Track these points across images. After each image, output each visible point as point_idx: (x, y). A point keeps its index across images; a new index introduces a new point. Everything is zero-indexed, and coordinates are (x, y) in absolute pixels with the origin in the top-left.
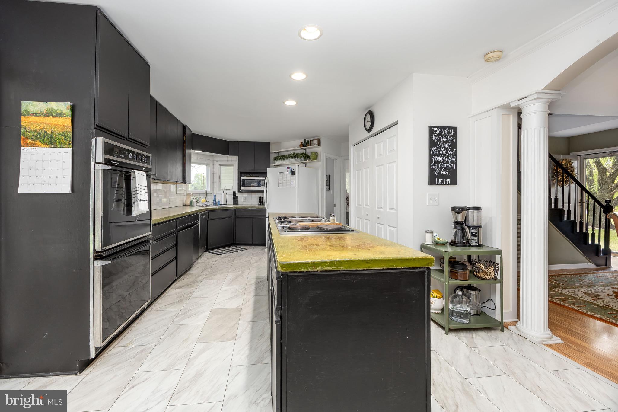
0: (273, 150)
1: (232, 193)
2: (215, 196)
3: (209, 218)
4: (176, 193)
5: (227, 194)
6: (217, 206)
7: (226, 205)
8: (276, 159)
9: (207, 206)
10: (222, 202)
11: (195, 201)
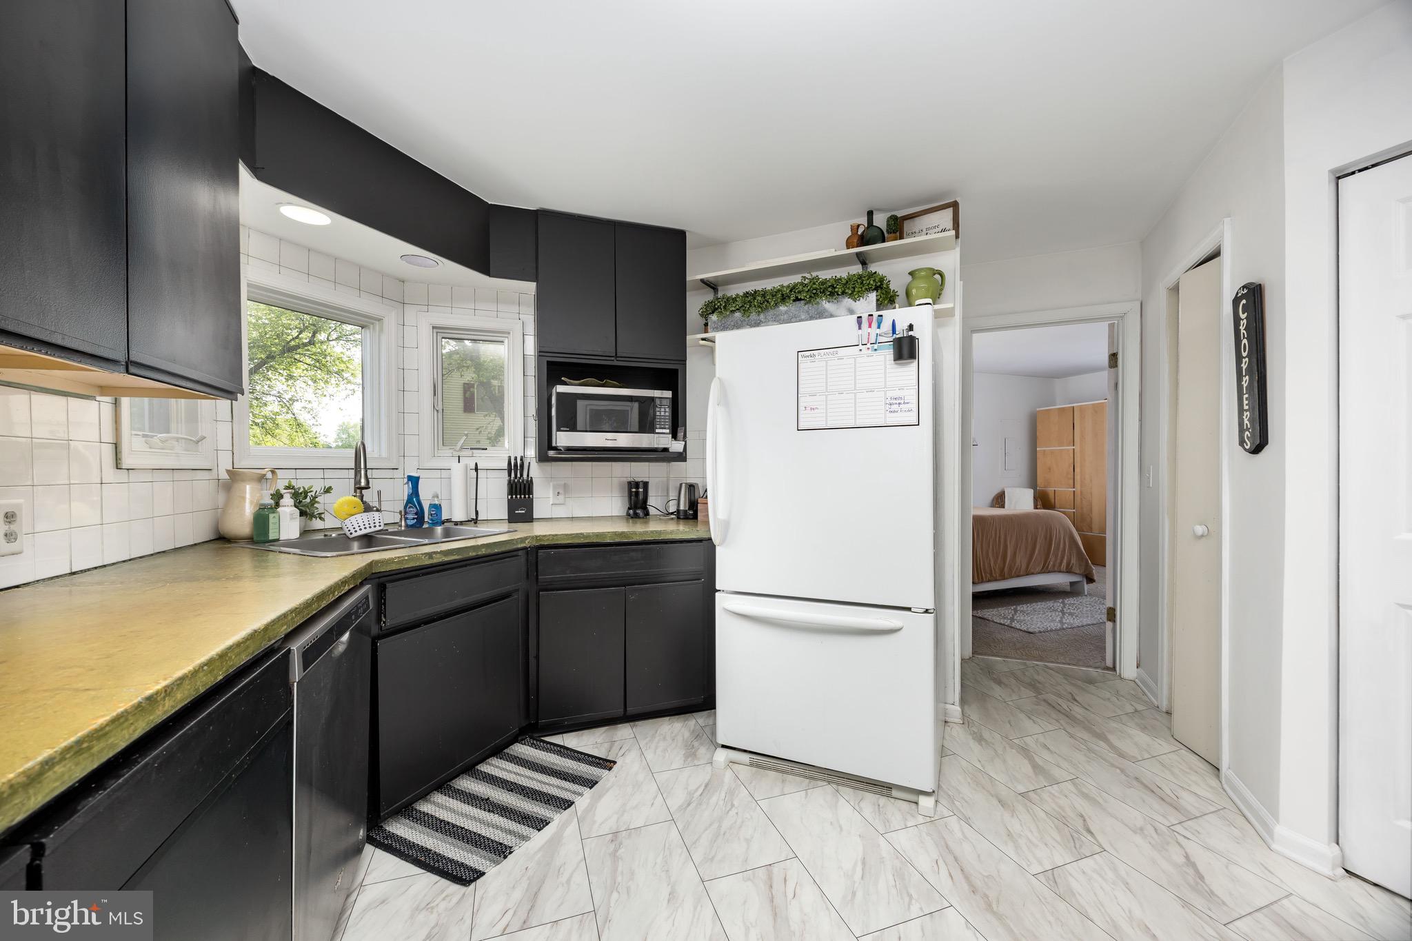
0: (700, 267)
1: (505, 465)
2: (414, 481)
3: (389, 622)
4: (118, 466)
5: (476, 469)
7: (475, 522)
10: (458, 512)
11: (289, 510)
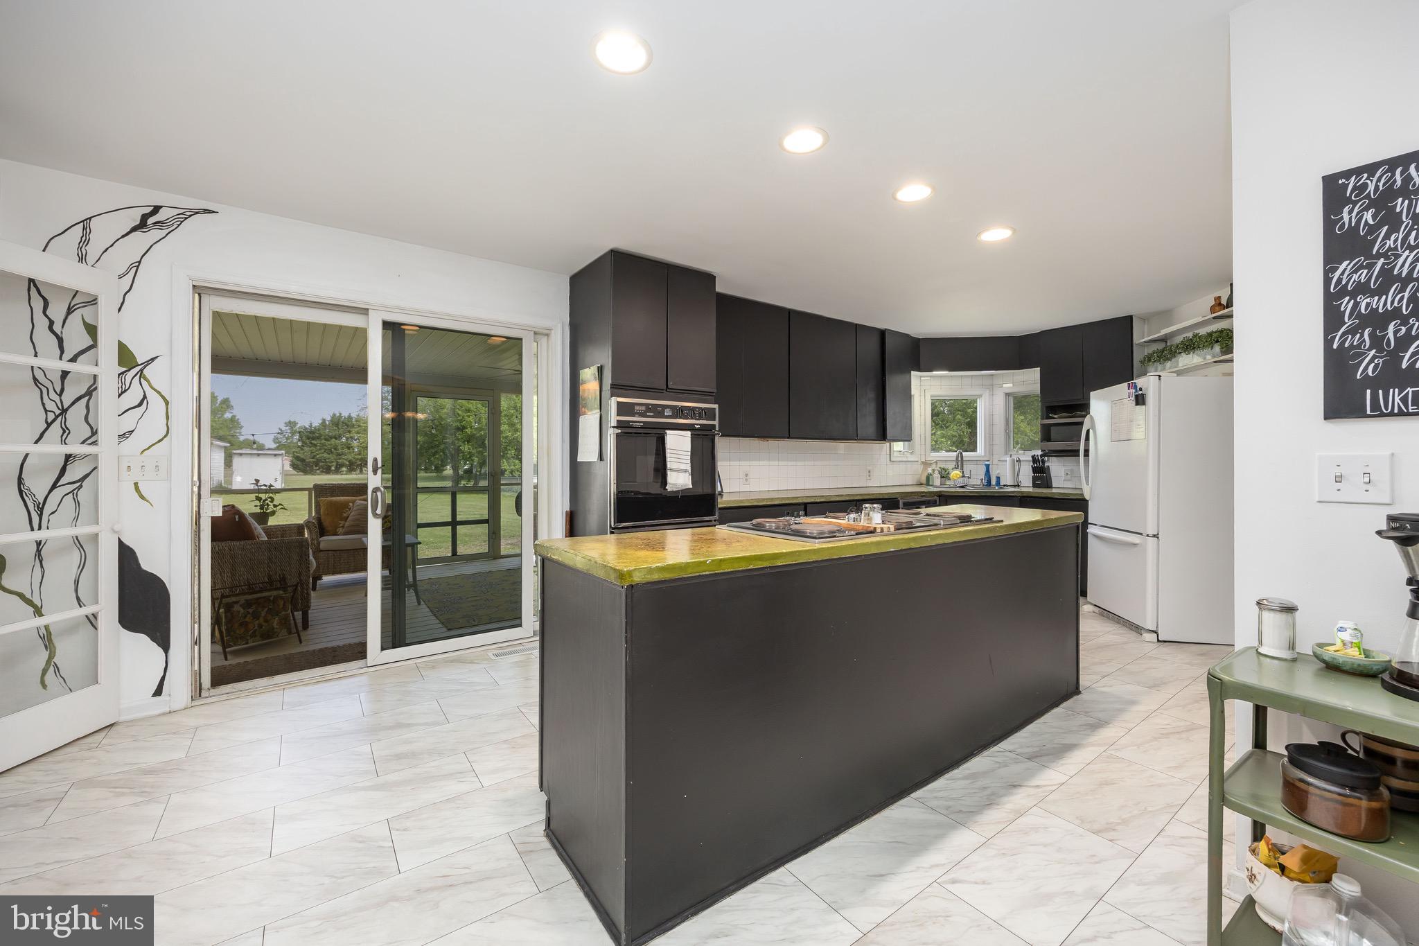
0: (1140, 335)
1: (1032, 459)
2: (989, 467)
4: (890, 460)
5: (1018, 461)
6: (993, 488)
7: (1018, 486)
8: (1148, 359)
9: (962, 487)
11: (937, 475)
